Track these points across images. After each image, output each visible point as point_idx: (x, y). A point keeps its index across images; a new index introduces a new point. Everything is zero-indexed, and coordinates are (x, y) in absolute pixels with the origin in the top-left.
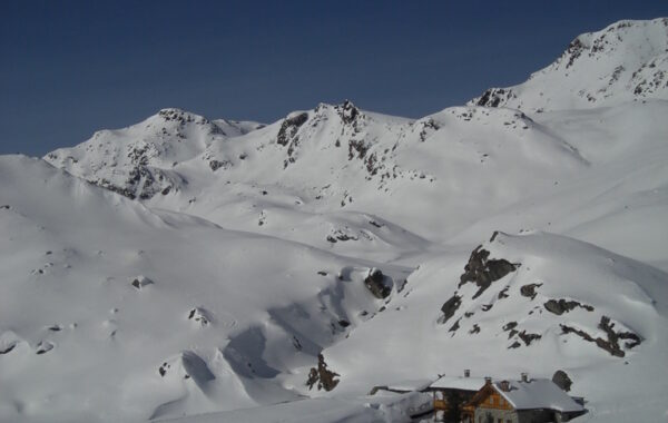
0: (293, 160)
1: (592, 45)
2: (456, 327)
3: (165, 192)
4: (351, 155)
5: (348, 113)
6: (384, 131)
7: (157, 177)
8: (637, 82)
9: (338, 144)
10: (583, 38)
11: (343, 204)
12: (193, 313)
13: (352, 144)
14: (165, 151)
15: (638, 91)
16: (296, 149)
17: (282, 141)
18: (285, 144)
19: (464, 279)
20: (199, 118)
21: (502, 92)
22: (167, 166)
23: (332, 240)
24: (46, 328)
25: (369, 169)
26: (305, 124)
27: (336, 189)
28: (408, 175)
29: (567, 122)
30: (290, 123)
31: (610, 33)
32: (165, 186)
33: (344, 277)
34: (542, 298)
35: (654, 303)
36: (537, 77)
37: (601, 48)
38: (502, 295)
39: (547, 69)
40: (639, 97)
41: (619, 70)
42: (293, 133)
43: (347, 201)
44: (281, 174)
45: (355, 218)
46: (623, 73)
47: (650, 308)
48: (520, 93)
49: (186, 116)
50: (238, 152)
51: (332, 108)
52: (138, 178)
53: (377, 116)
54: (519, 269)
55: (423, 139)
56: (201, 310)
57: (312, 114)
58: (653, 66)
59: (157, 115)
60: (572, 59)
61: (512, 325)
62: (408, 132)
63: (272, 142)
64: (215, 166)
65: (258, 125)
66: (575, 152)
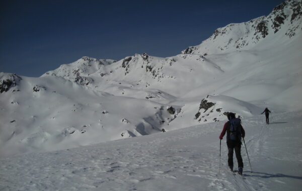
0: (128, 73)
1: (222, 32)
2: (200, 120)
3: (87, 84)
4: (147, 71)
5: (145, 57)
6: (158, 63)
7: (84, 79)
8: (237, 44)
9: (142, 67)
10: (219, 29)
11: (147, 86)
12: (123, 120)
13: (147, 67)
14: (85, 71)
15: (238, 47)
16: (129, 69)
17: (124, 66)
18: (125, 67)
19: (200, 108)
20: (95, 59)
21: (193, 48)
22: (87, 76)
23: (147, 98)
24: (82, 126)
25: (154, 75)
26: (131, 60)
27: (143, 82)
28: (167, 77)
29: (216, 58)
30: (126, 60)
31: (227, 28)
32: (87, 82)
33: (162, 109)
34: (222, 112)
35: (251, 112)
36: (204, 42)
37: (225, 33)
38: (211, 111)
39: (207, 40)
40: (238, 49)
41: (231, 40)
42: (127, 63)
43: (148, 85)
44: (124, 77)
45: (153, 91)
46: (232, 41)
47: (250, 113)
48: (199, 48)
49: (91, 59)
50: (109, 70)
51: (139, 55)
52: (78, 80)
53: (155, 58)
54: (215, 105)
55: (171, 65)
56: (126, 119)
57: (133, 57)
58: (242, 39)
59: (81, 59)
60: (215, 36)
61: (215, 119)
62: (166, 62)
63: (120, 67)
64: (102, 75)
65: (113, 61)
66: (219, 68)
